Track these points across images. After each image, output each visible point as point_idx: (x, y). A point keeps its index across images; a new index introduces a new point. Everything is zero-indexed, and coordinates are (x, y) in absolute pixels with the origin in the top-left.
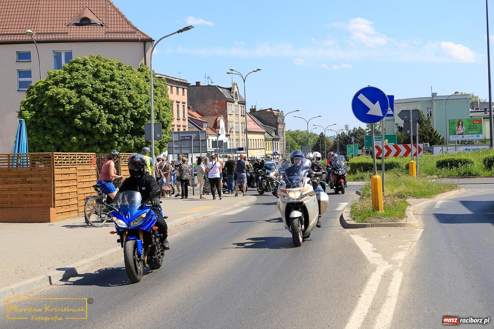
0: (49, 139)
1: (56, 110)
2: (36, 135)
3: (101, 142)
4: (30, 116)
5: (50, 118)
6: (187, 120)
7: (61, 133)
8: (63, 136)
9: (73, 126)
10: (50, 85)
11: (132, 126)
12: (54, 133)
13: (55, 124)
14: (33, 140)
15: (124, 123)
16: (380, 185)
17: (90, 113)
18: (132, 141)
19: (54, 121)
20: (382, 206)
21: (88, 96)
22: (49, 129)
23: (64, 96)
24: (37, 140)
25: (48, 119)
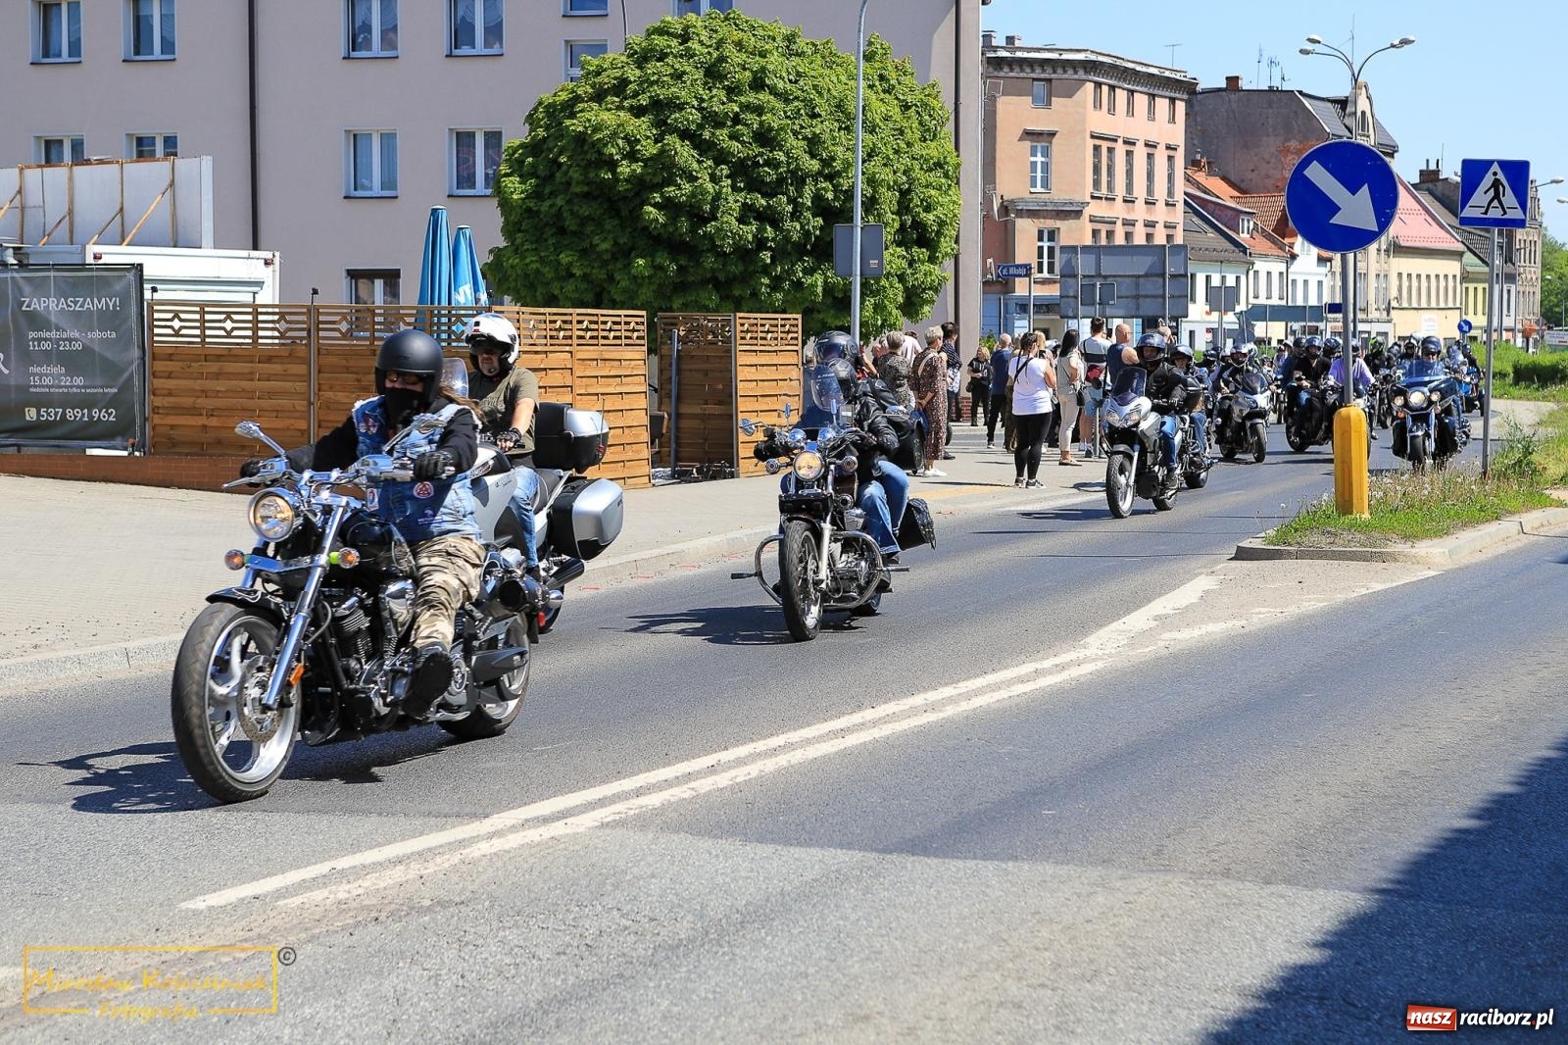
0: (571, 264)
1: (592, 175)
2: (536, 249)
3: (721, 277)
4: (522, 192)
5: (576, 201)
6: (1180, 206)
7: (604, 246)
8: (613, 254)
9: (640, 225)
10: (583, 101)
11: (818, 232)
12: (586, 244)
13: (590, 218)
14: (527, 265)
15: (792, 221)
16: (1360, 439)
17: (687, 188)
18: (818, 279)
19: (585, 211)
20: (1362, 499)
21: (685, 135)
22: (574, 233)
23: (615, 134)
24: (538, 265)
25: (569, 202)
